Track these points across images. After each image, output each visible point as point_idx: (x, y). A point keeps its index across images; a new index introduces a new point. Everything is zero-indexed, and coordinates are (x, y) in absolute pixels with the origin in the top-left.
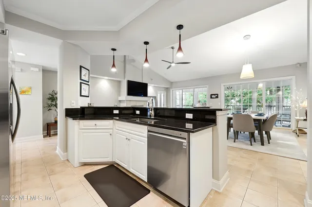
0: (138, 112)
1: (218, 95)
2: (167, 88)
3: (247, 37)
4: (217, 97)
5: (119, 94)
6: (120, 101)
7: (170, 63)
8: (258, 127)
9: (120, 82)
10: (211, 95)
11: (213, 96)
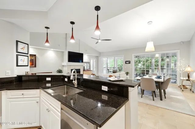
0: (66, 80)
1: (130, 61)
2: (97, 56)
3: (150, 22)
4: (130, 63)
5: (63, 61)
6: (63, 66)
7: (98, 40)
8: (158, 87)
9: (63, 52)
10: (126, 61)
11: (127, 62)
